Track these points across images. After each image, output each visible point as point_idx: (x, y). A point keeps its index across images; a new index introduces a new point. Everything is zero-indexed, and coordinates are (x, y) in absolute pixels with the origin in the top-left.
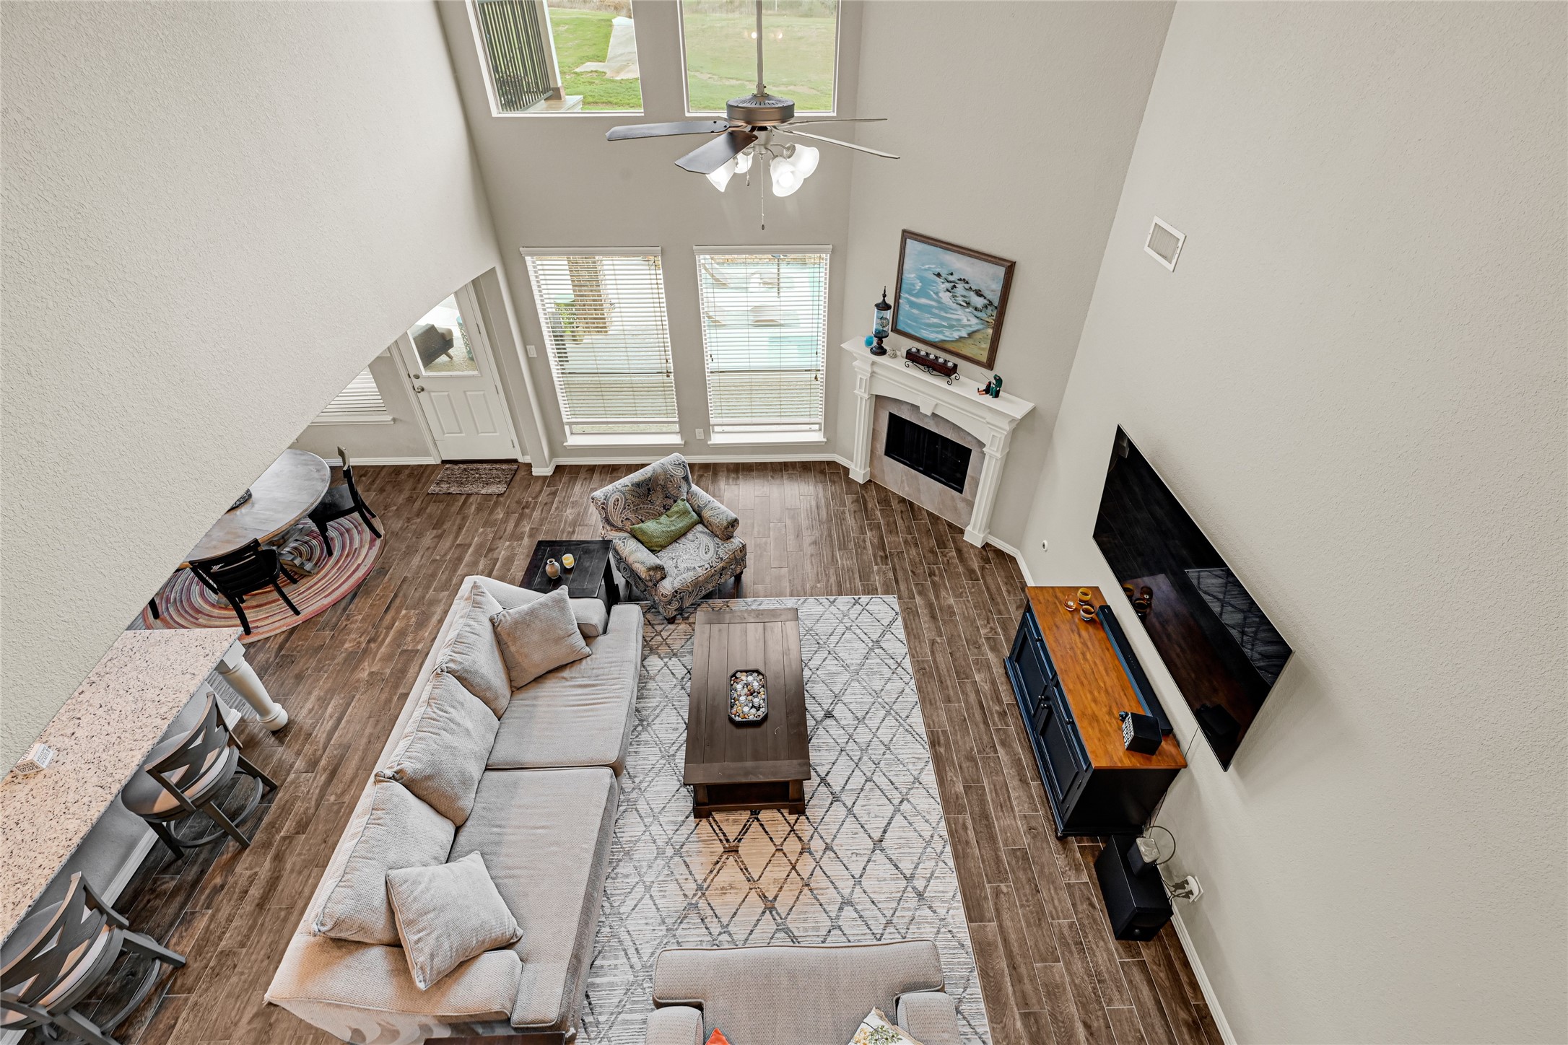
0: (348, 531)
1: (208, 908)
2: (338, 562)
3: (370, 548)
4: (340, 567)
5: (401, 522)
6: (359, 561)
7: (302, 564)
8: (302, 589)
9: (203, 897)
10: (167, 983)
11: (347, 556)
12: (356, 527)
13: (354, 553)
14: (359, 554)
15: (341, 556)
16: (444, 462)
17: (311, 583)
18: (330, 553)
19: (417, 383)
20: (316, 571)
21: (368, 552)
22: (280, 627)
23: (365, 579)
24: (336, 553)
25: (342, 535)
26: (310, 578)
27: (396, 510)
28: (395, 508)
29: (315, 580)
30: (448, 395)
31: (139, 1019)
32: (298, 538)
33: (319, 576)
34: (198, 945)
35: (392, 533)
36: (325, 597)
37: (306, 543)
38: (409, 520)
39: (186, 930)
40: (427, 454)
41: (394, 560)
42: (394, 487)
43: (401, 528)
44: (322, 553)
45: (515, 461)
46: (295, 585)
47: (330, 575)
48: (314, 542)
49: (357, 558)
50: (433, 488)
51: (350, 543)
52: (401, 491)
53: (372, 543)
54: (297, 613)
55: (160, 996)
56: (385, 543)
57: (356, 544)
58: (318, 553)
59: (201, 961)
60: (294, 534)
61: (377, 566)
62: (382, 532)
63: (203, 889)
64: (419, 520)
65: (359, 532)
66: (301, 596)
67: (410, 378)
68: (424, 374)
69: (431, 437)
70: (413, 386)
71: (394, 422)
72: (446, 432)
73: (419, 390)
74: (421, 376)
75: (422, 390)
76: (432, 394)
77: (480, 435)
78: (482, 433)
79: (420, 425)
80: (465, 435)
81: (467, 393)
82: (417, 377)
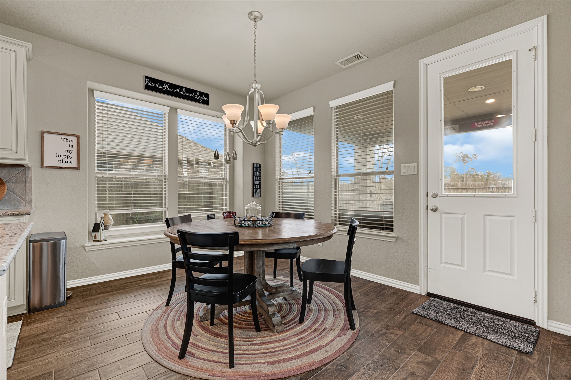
0: (326, 310)
2: (303, 332)
3: (339, 335)
4: (302, 338)
5: (379, 326)
6: (323, 343)
7: (274, 315)
8: (258, 341)
11: (315, 331)
12: (334, 311)
13: (320, 332)
14: (326, 335)
15: (309, 328)
16: (430, 295)
17: (268, 339)
18: (301, 321)
19: (433, 203)
20: (280, 329)
21: (335, 338)
22: (203, 370)
23: (320, 368)
24: (306, 323)
25: (319, 311)
26: (271, 334)
27: (376, 313)
28: (376, 311)
29: (274, 338)
30: (462, 218)
32: (287, 297)
33: (280, 336)
35: (367, 331)
36: (268, 363)
37: (290, 304)
38: (388, 327)
40: (416, 281)
41: (362, 364)
42: (377, 296)
43: (378, 331)
44: (296, 318)
45: (531, 323)
46: (255, 333)
47: (288, 341)
48: (296, 306)
49: (322, 338)
50: (417, 310)
51: (323, 321)
52: (384, 301)
53: (344, 330)
54: (232, 365)
56: (356, 339)
57: (328, 324)
58: (292, 316)
60: (286, 291)
61: (339, 361)
62: (357, 326)
64: (400, 333)
65: (335, 315)
66: (250, 347)
67: (428, 197)
68: (443, 193)
69: (425, 264)
70: (428, 205)
71: (396, 240)
72: (443, 261)
73: (432, 210)
74: (439, 195)
75: (435, 210)
76: (444, 215)
77: (486, 273)
78: (489, 271)
79: (419, 249)
80: (465, 269)
81: (488, 218)
82: (435, 196)
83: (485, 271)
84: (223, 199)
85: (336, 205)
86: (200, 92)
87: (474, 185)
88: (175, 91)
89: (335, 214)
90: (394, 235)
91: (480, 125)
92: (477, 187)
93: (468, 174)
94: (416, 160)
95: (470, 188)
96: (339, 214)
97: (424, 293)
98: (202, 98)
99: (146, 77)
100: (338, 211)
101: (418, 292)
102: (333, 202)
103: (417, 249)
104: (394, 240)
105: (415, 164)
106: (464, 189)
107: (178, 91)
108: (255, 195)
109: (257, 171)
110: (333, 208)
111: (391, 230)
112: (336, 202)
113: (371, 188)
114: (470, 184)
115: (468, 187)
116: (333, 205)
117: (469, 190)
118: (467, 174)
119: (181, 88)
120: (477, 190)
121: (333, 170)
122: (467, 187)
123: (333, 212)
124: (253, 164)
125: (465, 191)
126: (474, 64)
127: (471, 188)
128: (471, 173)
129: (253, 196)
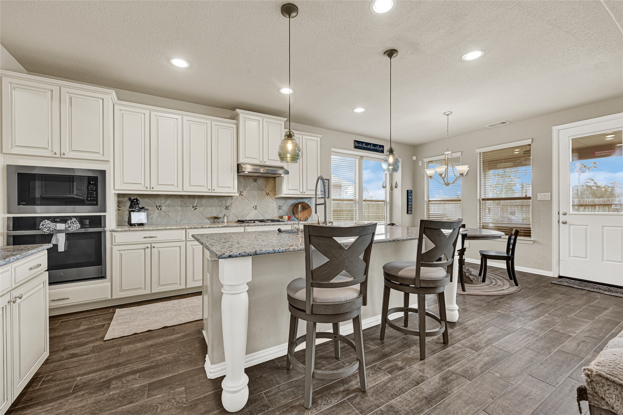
1: (390, 372)
2: (488, 285)
9: (388, 365)
10: (351, 393)
11: (495, 285)
16: (560, 277)
17: (472, 286)
19: (563, 218)
30: (586, 228)
31: (327, 399)
33: (477, 285)
34: (377, 388)
36: (482, 292)
39: (372, 374)
40: (549, 269)
47: (484, 287)
50: (554, 282)
51: (496, 282)
53: (512, 286)
54: (464, 291)
55: (344, 397)
56: (520, 289)
59: (376, 400)
62: (520, 284)
63: (389, 361)
67: (559, 214)
68: (571, 212)
69: (557, 257)
70: (559, 220)
71: (534, 243)
72: (572, 255)
73: (563, 223)
74: (568, 213)
75: (565, 223)
76: (572, 226)
77: (604, 262)
78: (606, 260)
79: (552, 248)
80: (588, 260)
81: (605, 228)
82: (565, 214)
83: (603, 260)
84: (385, 215)
85: (480, 219)
86: (379, 145)
87: (593, 201)
88: (368, 147)
89: (480, 226)
90: (532, 240)
91: (600, 153)
92: (597, 203)
93: (585, 185)
94: (550, 190)
95: (588, 205)
96: (483, 226)
97: (557, 276)
98: (380, 149)
99: (355, 141)
100: (482, 223)
101: (552, 276)
102: (478, 218)
103: (551, 248)
104: (532, 242)
105: (549, 194)
106: (582, 205)
107: (369, 147)
108: (409, 212)
109: (410, 196)
110: (478, 222)
111: (530, 236)
112: (480, 217)
113: (489, 206)
114: (589, 201)
115: (587, 203)
116: (478, 220)
117: (588, 206)
118: (583, 186)
119: (371, 144)
120: (597, 207)
121: (478, 196)
122: (585, 204)
123: (478, 224)
124: (408, 191)
125: (583, 207)
126: (595, 132)
127: (590, 205)
128: (589, 184)
129: (408, 213)
